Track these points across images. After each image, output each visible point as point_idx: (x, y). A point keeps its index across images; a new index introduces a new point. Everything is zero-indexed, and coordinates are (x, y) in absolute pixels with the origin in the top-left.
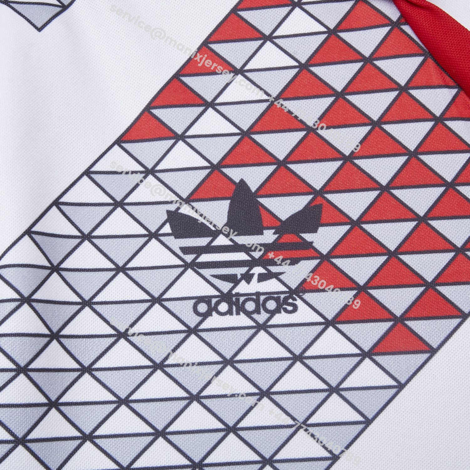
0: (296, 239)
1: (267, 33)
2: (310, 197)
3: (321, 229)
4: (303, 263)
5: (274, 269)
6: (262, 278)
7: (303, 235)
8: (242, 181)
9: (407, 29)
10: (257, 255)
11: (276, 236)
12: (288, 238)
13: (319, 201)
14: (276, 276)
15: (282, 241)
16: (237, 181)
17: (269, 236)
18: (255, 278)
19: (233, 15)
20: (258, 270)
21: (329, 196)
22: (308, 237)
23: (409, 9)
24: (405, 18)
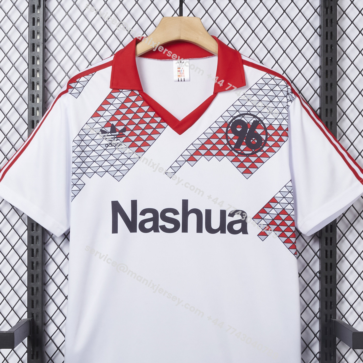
0: (122, 134)
1: (116, 97)
2: (124, 126)
3: (126, 132)
4: (123, 138)
5: (118, 139)
6: (116, 140)
7: (123, 133)
8: (113, 124)
9: (140, 96)
10: (115, 136)
11: (119, 133)
12: (121, 133)
13: (126, 127)
14: (119, 140)
15: (120, 134)
16: (112, 124)
17: (117, 133)
18: (115, 140)
19: (110, 94)
20: (116, 139)
21: (127, 126)
22: (124, 133)
23: (141, 93)
24: (140, 94)
